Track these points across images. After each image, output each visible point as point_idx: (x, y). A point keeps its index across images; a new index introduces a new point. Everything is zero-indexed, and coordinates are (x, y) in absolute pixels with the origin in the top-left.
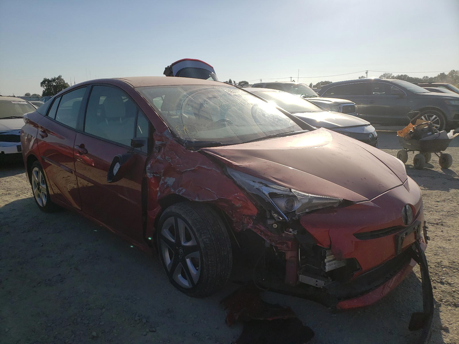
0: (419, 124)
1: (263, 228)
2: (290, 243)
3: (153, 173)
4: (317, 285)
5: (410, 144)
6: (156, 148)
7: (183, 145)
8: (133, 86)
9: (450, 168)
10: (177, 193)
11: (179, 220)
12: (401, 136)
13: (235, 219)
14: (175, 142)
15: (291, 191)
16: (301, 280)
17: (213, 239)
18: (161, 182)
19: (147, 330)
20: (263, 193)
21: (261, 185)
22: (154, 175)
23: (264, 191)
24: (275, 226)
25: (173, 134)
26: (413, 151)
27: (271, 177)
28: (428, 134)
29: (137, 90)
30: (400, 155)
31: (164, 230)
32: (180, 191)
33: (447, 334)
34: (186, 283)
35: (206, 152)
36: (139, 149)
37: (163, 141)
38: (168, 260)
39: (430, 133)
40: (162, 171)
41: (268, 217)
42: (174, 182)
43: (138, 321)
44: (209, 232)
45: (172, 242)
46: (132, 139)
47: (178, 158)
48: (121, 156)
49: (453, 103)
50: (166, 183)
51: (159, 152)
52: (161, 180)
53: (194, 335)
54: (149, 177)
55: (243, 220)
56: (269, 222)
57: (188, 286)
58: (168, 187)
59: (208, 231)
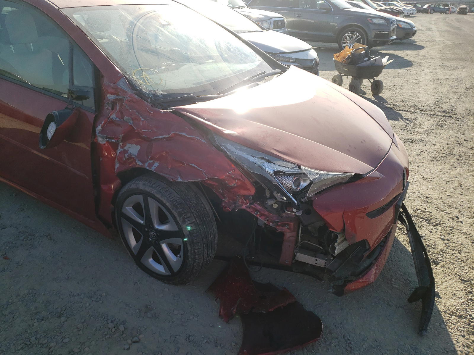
0: (357, 48)
1: (259, 207)
2: (292, 224)
3: (107, 138)
4: (316, 263)
5: (347, 70)
6: (108, 104)
7: (147, 101)
8: (59, 7)
9: (380, 95)
10: (148, 168)
11: (150, 199)
12: (338, 60)
13: (227, 199)
14: (136, 96)
15: (300, 168)
16: (298, 258)
17: (199, 223)
18: (120, 150)
19: (129, 341)
20: (265, 171)
21: (263, 161)
22: (107, 141)
23: (267, 169)
24: (276, 206)
25: (132, 85)
26: (347, 76)
27: (273, 149)
28: (365, 59)
29: (64, 12)
30: (335, 79)
31: (126, 208)
32: (150, 165)
33: (439, 300)
34: (160, 268)
35: (183, 112)
36: (79, 102)
37: (118, 95)
38: (133, 242)
39: (367, 59)
40: (121, 136)
41: (268, 195)
42: (139, 151)
43: (114, 330)
44: (194, 216)
45: (140, 224)
46: (68, 88)
47: (144, 120)
48: (57, 115)
49: (375, 21)
50: (126, 152)
51: (112, 109)
52: (119, 147)
53: (187, 340)
54: (101, 143)
55: (237, 200)
56: (270, 202)
57: (165, 272)
58: (130, 157)
59: (192, 215)
